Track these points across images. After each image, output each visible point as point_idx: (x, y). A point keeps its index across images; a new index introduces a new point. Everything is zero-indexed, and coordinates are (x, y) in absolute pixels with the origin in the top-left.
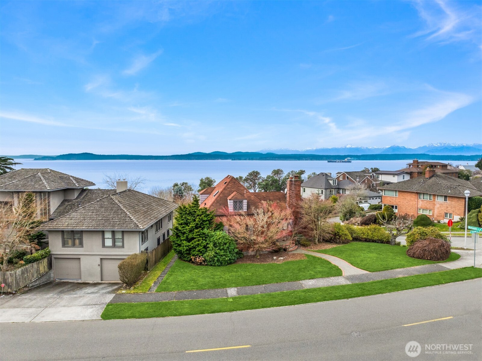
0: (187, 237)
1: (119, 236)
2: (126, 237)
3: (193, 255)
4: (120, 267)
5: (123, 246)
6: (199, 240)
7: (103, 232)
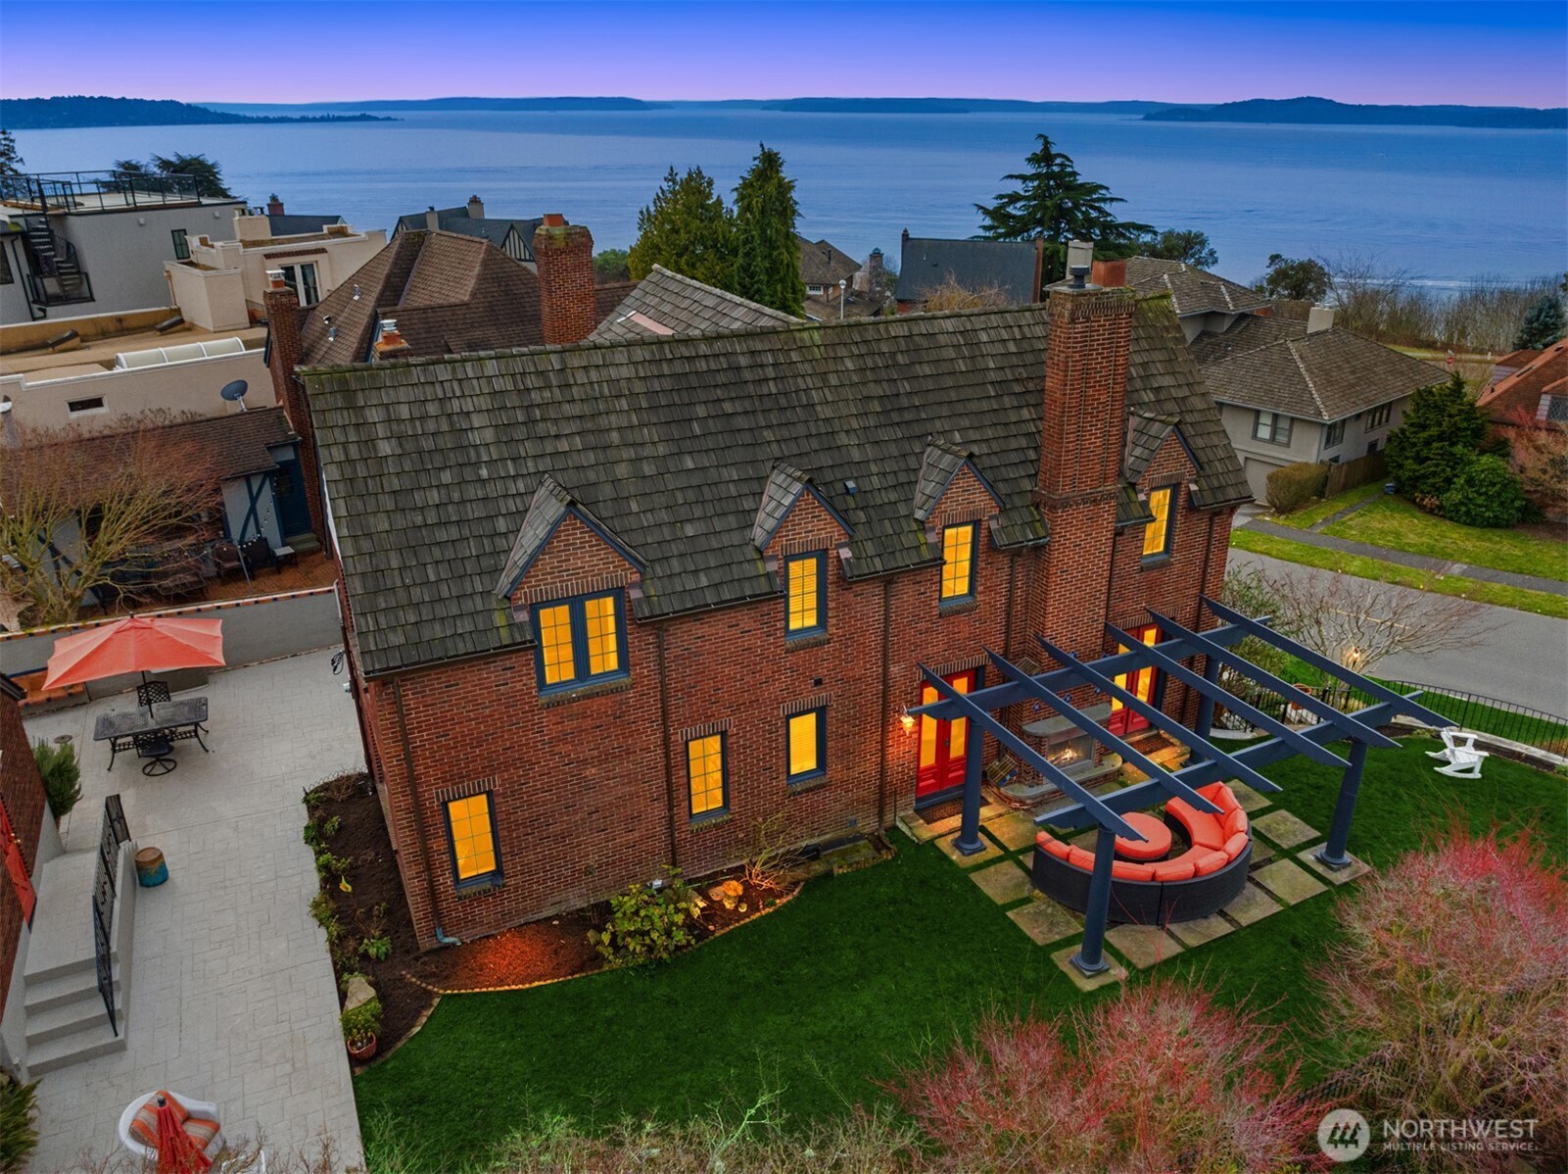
0: (1418, 452)
1: (1284, 424)
2: (1297, 429)
3: (1422, 492)
4: (1270, 478)
5: (1288, 445)
6: (1437, 465)
7: (1258, 413)
